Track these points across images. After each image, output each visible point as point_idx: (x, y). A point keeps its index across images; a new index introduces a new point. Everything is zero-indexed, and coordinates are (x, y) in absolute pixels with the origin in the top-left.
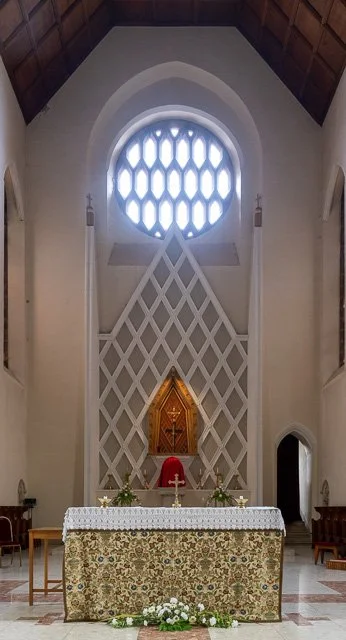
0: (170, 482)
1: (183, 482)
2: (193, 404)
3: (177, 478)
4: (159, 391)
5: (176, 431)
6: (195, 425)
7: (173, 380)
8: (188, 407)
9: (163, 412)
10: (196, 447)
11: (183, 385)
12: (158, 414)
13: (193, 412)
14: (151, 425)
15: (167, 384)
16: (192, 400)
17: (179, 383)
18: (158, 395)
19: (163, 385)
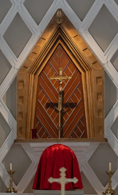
0: (51, 180)
1: (75, 180)
2: (96, 62)
3: (63, 174)
4: (36, 47)
5: (64, 105)
6: (99, 94)
7: (60, 30)
8: (87, 68)
9: (42, 78)
10: (101, 128)
11: (78, 36)
12: (33, 81)
13: (95, 74)
14: (21, 97)
15: (49, 36)
16: (94, 56)
17: (70, 33)
18: (33, 53)
19: (42, 38)
